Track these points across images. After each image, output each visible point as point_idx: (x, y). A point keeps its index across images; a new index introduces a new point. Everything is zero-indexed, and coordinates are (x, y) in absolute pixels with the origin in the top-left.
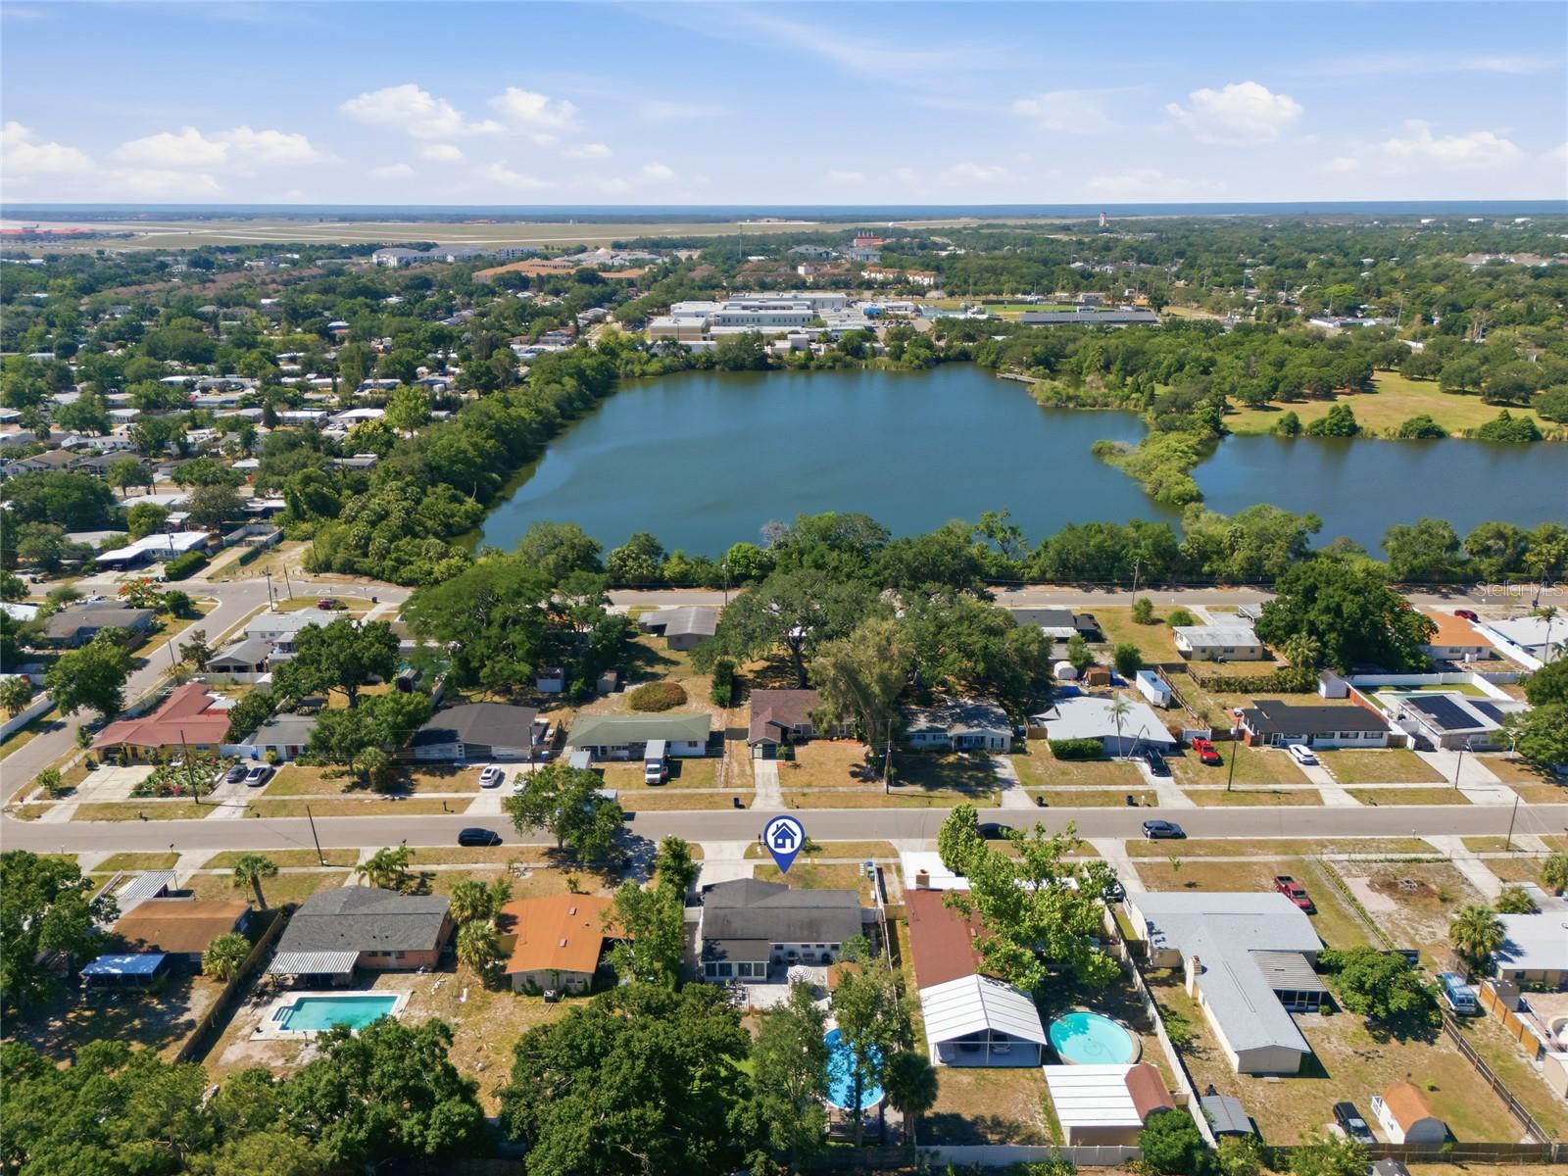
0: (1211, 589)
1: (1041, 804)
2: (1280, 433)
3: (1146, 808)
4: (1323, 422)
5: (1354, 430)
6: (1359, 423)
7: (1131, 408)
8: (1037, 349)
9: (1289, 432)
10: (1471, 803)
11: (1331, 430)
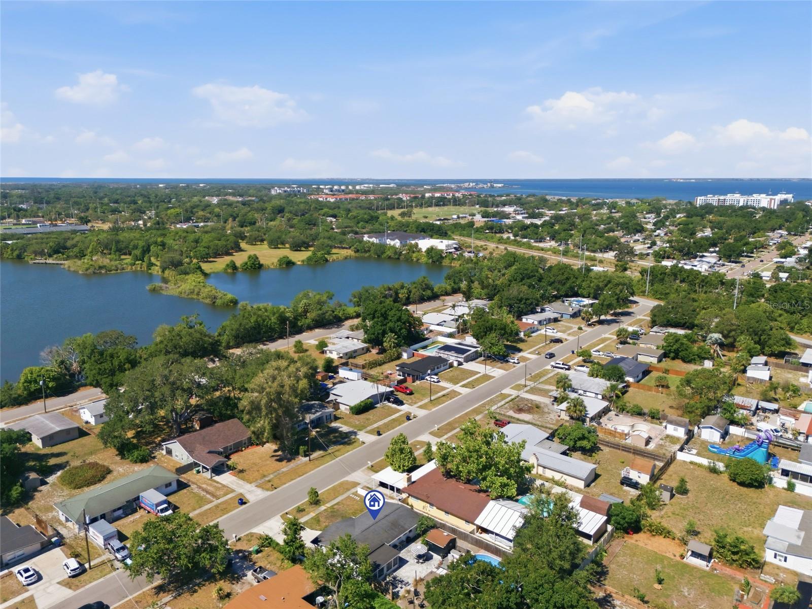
0: (304, 333)
1: (379, 434)
2: (229, 271)
3: (415, 419)
4: (246, 263)
5: (261, 266)
6: (261, 262)
7: (139, 269)
8: (51, 244)
9: (233, 270)
10: (494, 377)
11: (251, 267)
